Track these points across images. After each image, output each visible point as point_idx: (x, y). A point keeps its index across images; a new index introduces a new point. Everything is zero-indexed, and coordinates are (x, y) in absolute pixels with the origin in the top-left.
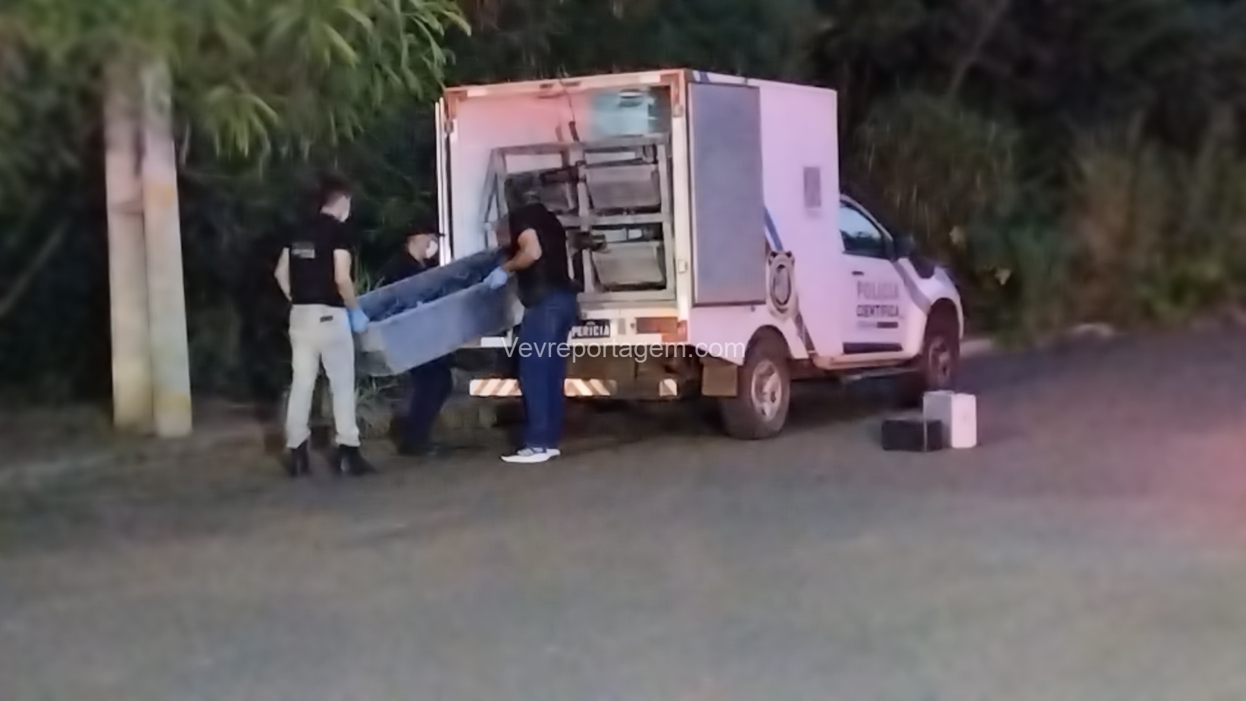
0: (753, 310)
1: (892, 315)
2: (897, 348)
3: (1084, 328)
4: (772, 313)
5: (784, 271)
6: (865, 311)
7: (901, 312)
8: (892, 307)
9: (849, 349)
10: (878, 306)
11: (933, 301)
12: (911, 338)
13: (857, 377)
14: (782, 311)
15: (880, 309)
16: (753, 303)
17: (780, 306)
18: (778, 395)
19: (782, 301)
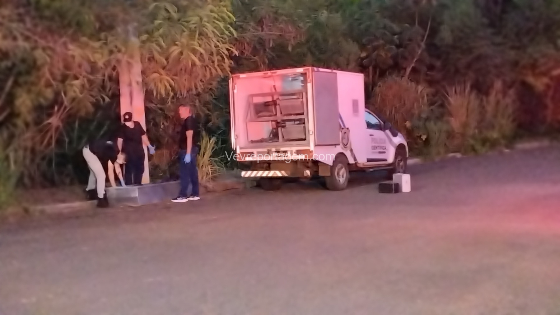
0: (335, 147)
1: (384, 149)
2: (385, 160)
3: (451, 155)
4: (342, 148)
5: (346, 134)
6: (374, 148)
7: (386, 148)
8: (384, 146)
9: (369, 160)
10: (378, 146)
11: (398, 144)
12: (390, 157)
13: (371, 170)
14: (345, 148)
15: (379, 147)
16: (335, 145)
17: (345, 146)
18: (345, 176)
19: (346, 144)
